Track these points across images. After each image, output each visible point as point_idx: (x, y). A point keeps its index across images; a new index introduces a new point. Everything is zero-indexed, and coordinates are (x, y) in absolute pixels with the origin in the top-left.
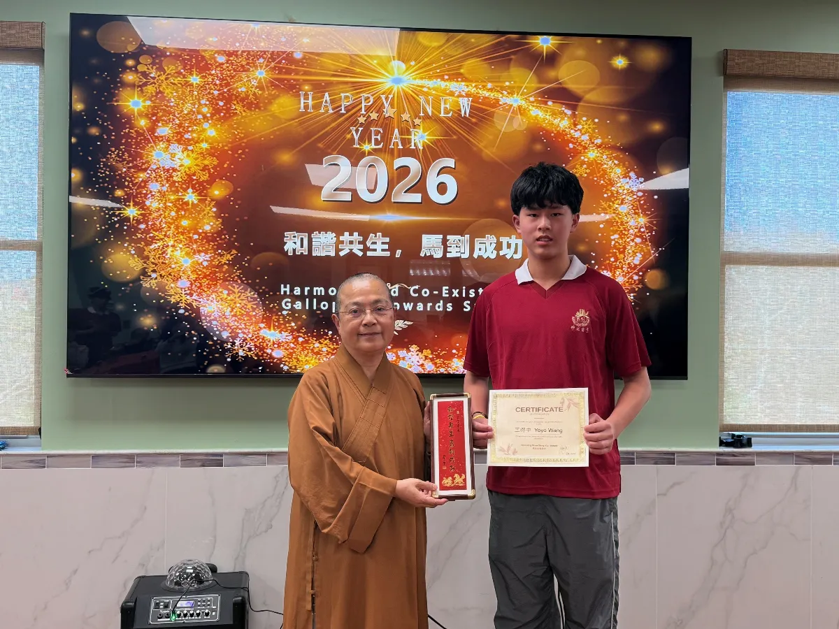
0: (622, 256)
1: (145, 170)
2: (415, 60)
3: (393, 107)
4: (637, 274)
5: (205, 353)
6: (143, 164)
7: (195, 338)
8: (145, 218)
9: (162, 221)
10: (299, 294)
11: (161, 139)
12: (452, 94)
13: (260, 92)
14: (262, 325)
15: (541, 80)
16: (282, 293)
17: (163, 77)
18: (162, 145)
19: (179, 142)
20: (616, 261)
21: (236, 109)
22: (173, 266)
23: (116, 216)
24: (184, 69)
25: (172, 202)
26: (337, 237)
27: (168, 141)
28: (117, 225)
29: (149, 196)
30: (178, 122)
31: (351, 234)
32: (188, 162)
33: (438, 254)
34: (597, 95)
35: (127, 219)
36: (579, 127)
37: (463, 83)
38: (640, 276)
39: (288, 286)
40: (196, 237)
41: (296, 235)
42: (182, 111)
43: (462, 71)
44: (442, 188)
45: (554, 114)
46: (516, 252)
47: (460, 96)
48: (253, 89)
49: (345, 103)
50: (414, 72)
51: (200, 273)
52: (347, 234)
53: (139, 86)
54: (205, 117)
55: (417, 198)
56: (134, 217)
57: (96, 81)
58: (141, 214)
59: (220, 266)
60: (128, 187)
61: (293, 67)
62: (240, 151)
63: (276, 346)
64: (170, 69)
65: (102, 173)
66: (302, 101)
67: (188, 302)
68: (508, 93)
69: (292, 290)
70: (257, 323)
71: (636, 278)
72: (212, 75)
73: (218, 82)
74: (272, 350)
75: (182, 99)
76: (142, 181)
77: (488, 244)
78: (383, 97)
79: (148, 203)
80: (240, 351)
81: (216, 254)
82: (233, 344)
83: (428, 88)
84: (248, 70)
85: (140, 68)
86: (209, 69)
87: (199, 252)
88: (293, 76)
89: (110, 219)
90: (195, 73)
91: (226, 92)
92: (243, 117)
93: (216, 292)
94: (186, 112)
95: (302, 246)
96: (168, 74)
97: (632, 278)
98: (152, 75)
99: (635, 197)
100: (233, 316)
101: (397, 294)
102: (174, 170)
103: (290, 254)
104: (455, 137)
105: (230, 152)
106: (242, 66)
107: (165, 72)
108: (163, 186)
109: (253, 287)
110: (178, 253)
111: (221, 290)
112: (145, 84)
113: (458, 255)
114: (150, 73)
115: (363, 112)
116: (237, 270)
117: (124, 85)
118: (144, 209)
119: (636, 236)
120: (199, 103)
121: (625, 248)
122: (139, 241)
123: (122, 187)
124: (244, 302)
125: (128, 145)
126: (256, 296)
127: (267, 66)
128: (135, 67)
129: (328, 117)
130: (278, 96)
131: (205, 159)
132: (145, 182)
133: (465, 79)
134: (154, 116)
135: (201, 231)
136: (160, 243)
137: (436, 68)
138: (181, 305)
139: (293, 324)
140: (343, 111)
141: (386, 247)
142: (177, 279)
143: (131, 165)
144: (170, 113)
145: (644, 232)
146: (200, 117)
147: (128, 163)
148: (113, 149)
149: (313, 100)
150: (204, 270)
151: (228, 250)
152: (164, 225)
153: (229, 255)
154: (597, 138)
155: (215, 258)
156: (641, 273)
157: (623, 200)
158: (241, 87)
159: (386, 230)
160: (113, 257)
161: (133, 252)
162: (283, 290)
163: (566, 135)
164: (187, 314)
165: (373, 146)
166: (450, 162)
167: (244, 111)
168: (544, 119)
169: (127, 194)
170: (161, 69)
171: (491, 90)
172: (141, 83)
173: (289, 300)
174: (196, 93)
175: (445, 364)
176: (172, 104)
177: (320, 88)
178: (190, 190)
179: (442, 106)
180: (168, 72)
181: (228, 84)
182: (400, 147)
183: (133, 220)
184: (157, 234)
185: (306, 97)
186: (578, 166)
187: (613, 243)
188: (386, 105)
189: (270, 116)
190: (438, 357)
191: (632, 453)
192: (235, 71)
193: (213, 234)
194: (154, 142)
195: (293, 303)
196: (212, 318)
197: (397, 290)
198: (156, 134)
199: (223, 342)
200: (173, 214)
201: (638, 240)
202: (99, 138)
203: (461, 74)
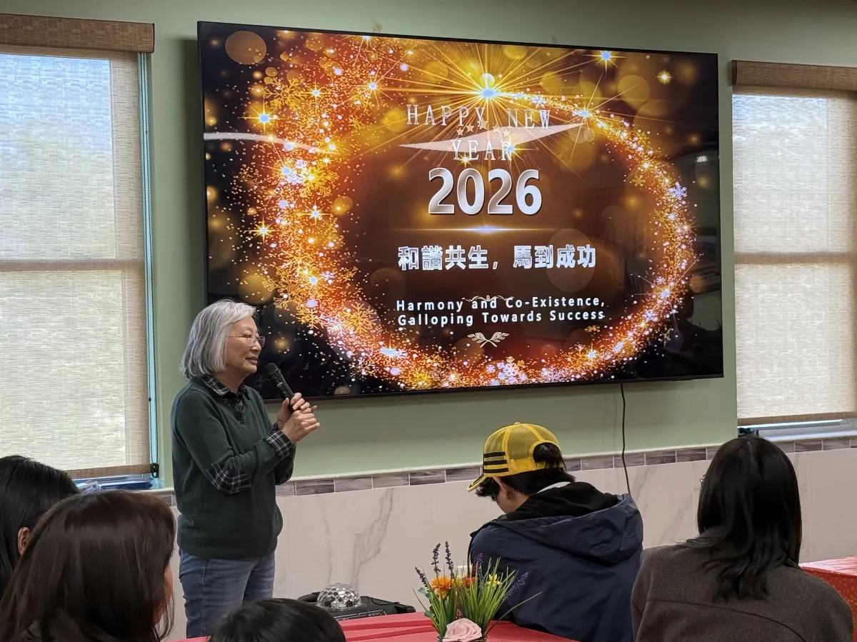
0: (672, 262)
1: (274, 187)
2: (502, 74)
3: (485, 120)
4: (684, 279)
5: (332, 375)
6: (273, 180)
7: (323, 360)
8: (275, 237)
9: (291, 239)
10: (412, 309)
11: (288, 155)
12: (533, 106)
13: (373, 105)
14: (381, 343)
15: (605, 93)
16: (398, 309)
17: (287, 91)
18: (289, 161)
19: (304, 157)
20: (668, 267)
21: (352, 123)
22: (302, 286)
23: (250, 236)
24: (306, 81)
25: (299, 220)
26: (443, 251)
27: (295, 156)
28: (251, 245)
29: (279, 213)
30: (302, 137)
31: (455, 248)
32: (312, 178)
33: (528, 266)
34: (647, 109)
35: (259, 238)
36: (636, 139)
37: (542, 96)
38: (686, 281)
39: (403, 302)
40: (321, 254)
41: (409, 249)
42: (306, 125)
43: (541, 84)
44: (529, 200)
45: (615, 126)
46: (590, 261)
47: (540, 108)
48: (367, 102)
49: (445, 116)
50: (500, 85)
51: (326, 292)
52: (451, 247)
53: (266, 100)
54: (326, 131)
55: (508, 209)
56: (266, 236)
57: (227, 94)
58: (272, 233)
59: (343, 284)
60: (259, 205)
61: (400, 80)
62: (358, 166)
63: (394, 363)
64: (294, 82)
65: (235, 191)
66: (409, 114)
67: (317, 322)
68: (579, 106)
69: (406, 306)
70: (377, 341)
71: (683, 282)
72: (331, 88)
73: (336, 96)
74: (391, 368)
75: (304, 113)
76: (272, 199)
77: (568, 254)
78: (477, 109)
79: (278, 221)
80: (363, 370)
81: (339, 272)
82: (357, 363)
83: (514, 100)
84: (362, 83)
85: (267, 81)
86: (328, 82)
87: (325, 270)
88: (400, 89)
89: (244, 239)
90: (316, 86)
91: (343, 106)
92: (359, 131)
93: (341, 311)
94: (309, 127)
95: (414, 261)
96: (292, 88)
97: (680, 283)
98: (278, 88)
99: (680, 205)
100: (356, 335)
101: (495, 307)
102: (301, 186)
103: (404, 269)
104: (538, 149)
105: (349, 167)
106: (357, 79)
107: (289, 85)
108: (291, 203)
109: (373, 303)
110: (306, 272)
111: (345, 309)
112: (272, 98)
113: (544, 265)
114: (276, 86)
115: (461, 124)
116: (358, 287)
117: (252, 98)
118: (274, 228)
119: (682, 243)
120: (321, 117)
121: (674, 254)
122: (270, 261)
123: (254, 205)
124: (365, 320)
125: (258, 161)
126: (375, 313)
127: (378, 79)
128: (262, 79)
129: (431, 129)
130: (389, 109)
131: (327, 174)
132: (275, 199)
133: (544, 93)
134: (281, 130)
135: (325, 248)
136: (290, 263)
137: (520, 81)
138: (310, 325)
139: (408, 341)
140: (444, 124)
141: (485, 259)
142: (306, 299)
143: (261, 182)
144: (295, 127)
145: (688, 239)
146: (322, 131)
147: (258, 181)
148: (245, 166)
149: (418, 113)
150: (330, 289)
151: (350, 267)
152: (293, 244)
153: (351, 272)
154: (650, 150)
155: (339, 276)
156: (687, 278)
157: (671, 208)
158: (356, 100)
159: (484, 242)
160: (248, 278)
161: (266, 273)
162: (398, 306)
163: (626, 146)
164: (316, 334)
165: (471, 159)
166: (535, 174)
167: (360, 125)
168: (608, 131)
169: (259, 213)
170: (285, 82)
171: (565, 102)
172: (268, 97)
173: (404, 316)
174: (317, 106)
175: (535, 373)
176: (297, 118)
177: (424, 100)
178: (315, 207)
179: (526, 118)
180: (292, 85)
181: (345, 98)
182: (493, 159)
183: (265, 239)
184: (286, 253)
185: (413, 111)
186: (636, 177)
187: (665, 249)
188: (480, 117)
189: (383, 129)
190: (530, 367)
191: (673, 452)
192: (351, 84)
193: (336, 251)
194: (282, 157)
195: (408, 319)
196: (338, 337)
197: (495, 302)
198: (283, 150)
199: (349, 362)
200: (301, 231)
201: (684, 247)
202: (232, 154)
203: (540, 87)
